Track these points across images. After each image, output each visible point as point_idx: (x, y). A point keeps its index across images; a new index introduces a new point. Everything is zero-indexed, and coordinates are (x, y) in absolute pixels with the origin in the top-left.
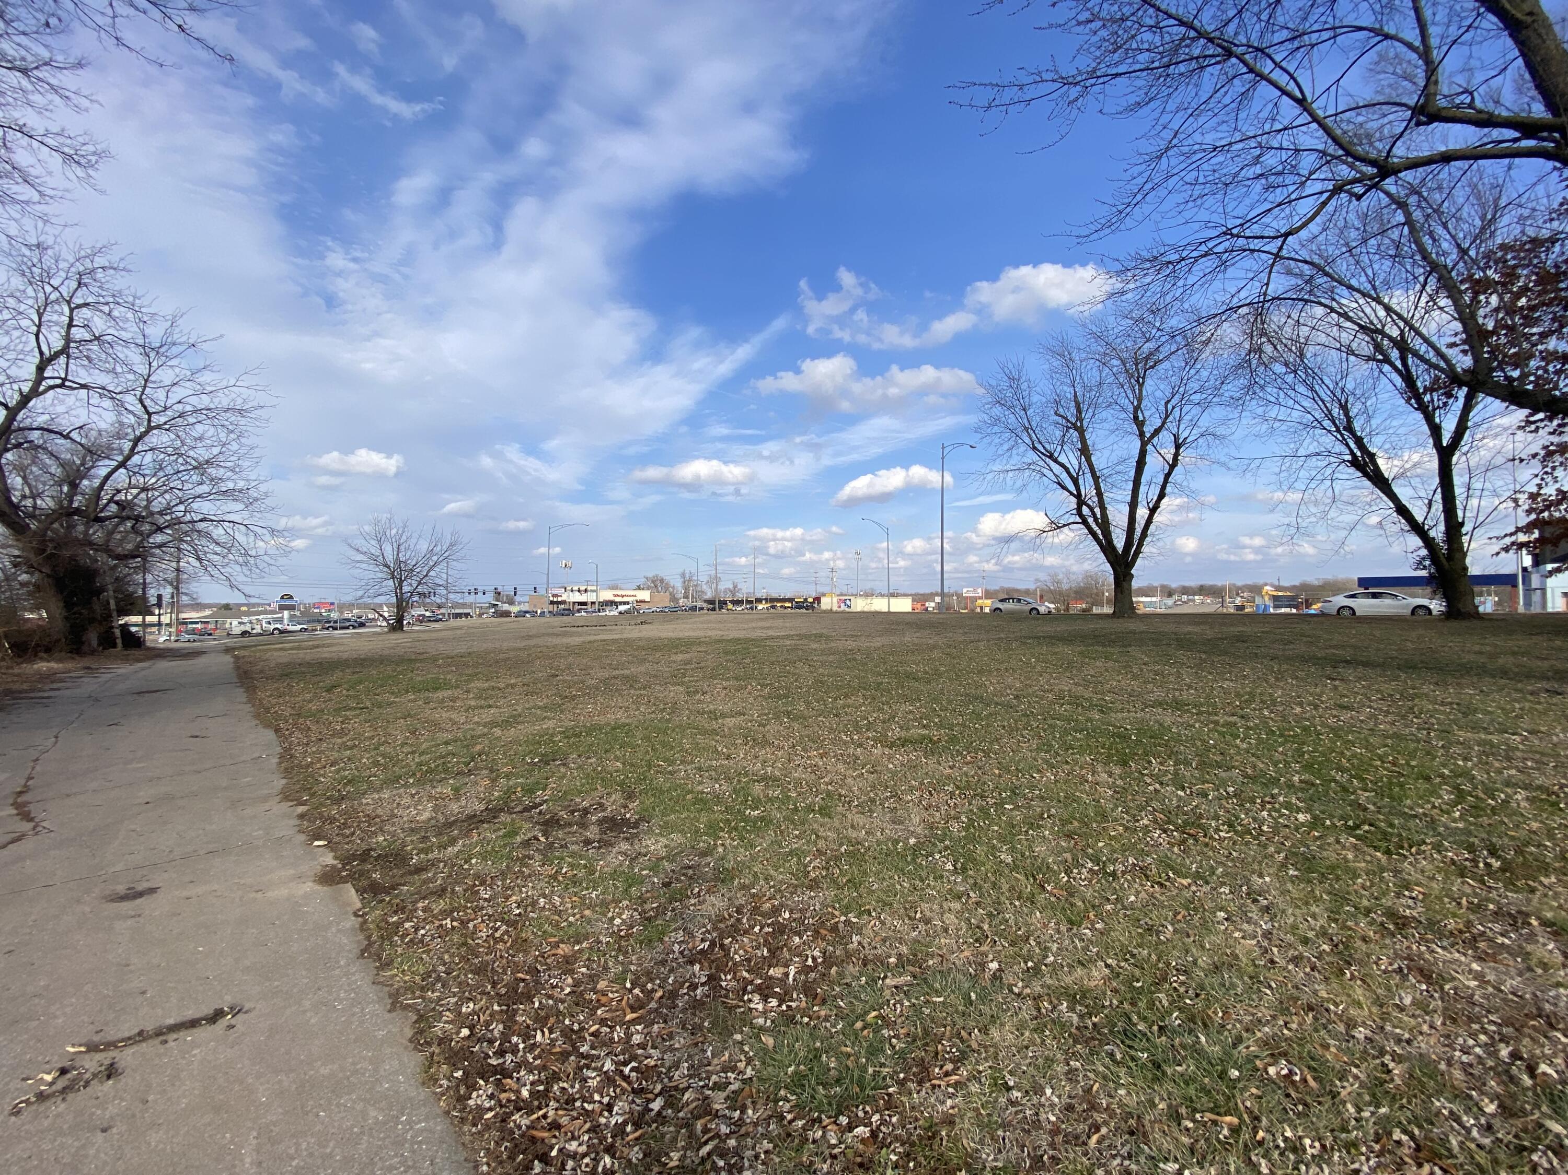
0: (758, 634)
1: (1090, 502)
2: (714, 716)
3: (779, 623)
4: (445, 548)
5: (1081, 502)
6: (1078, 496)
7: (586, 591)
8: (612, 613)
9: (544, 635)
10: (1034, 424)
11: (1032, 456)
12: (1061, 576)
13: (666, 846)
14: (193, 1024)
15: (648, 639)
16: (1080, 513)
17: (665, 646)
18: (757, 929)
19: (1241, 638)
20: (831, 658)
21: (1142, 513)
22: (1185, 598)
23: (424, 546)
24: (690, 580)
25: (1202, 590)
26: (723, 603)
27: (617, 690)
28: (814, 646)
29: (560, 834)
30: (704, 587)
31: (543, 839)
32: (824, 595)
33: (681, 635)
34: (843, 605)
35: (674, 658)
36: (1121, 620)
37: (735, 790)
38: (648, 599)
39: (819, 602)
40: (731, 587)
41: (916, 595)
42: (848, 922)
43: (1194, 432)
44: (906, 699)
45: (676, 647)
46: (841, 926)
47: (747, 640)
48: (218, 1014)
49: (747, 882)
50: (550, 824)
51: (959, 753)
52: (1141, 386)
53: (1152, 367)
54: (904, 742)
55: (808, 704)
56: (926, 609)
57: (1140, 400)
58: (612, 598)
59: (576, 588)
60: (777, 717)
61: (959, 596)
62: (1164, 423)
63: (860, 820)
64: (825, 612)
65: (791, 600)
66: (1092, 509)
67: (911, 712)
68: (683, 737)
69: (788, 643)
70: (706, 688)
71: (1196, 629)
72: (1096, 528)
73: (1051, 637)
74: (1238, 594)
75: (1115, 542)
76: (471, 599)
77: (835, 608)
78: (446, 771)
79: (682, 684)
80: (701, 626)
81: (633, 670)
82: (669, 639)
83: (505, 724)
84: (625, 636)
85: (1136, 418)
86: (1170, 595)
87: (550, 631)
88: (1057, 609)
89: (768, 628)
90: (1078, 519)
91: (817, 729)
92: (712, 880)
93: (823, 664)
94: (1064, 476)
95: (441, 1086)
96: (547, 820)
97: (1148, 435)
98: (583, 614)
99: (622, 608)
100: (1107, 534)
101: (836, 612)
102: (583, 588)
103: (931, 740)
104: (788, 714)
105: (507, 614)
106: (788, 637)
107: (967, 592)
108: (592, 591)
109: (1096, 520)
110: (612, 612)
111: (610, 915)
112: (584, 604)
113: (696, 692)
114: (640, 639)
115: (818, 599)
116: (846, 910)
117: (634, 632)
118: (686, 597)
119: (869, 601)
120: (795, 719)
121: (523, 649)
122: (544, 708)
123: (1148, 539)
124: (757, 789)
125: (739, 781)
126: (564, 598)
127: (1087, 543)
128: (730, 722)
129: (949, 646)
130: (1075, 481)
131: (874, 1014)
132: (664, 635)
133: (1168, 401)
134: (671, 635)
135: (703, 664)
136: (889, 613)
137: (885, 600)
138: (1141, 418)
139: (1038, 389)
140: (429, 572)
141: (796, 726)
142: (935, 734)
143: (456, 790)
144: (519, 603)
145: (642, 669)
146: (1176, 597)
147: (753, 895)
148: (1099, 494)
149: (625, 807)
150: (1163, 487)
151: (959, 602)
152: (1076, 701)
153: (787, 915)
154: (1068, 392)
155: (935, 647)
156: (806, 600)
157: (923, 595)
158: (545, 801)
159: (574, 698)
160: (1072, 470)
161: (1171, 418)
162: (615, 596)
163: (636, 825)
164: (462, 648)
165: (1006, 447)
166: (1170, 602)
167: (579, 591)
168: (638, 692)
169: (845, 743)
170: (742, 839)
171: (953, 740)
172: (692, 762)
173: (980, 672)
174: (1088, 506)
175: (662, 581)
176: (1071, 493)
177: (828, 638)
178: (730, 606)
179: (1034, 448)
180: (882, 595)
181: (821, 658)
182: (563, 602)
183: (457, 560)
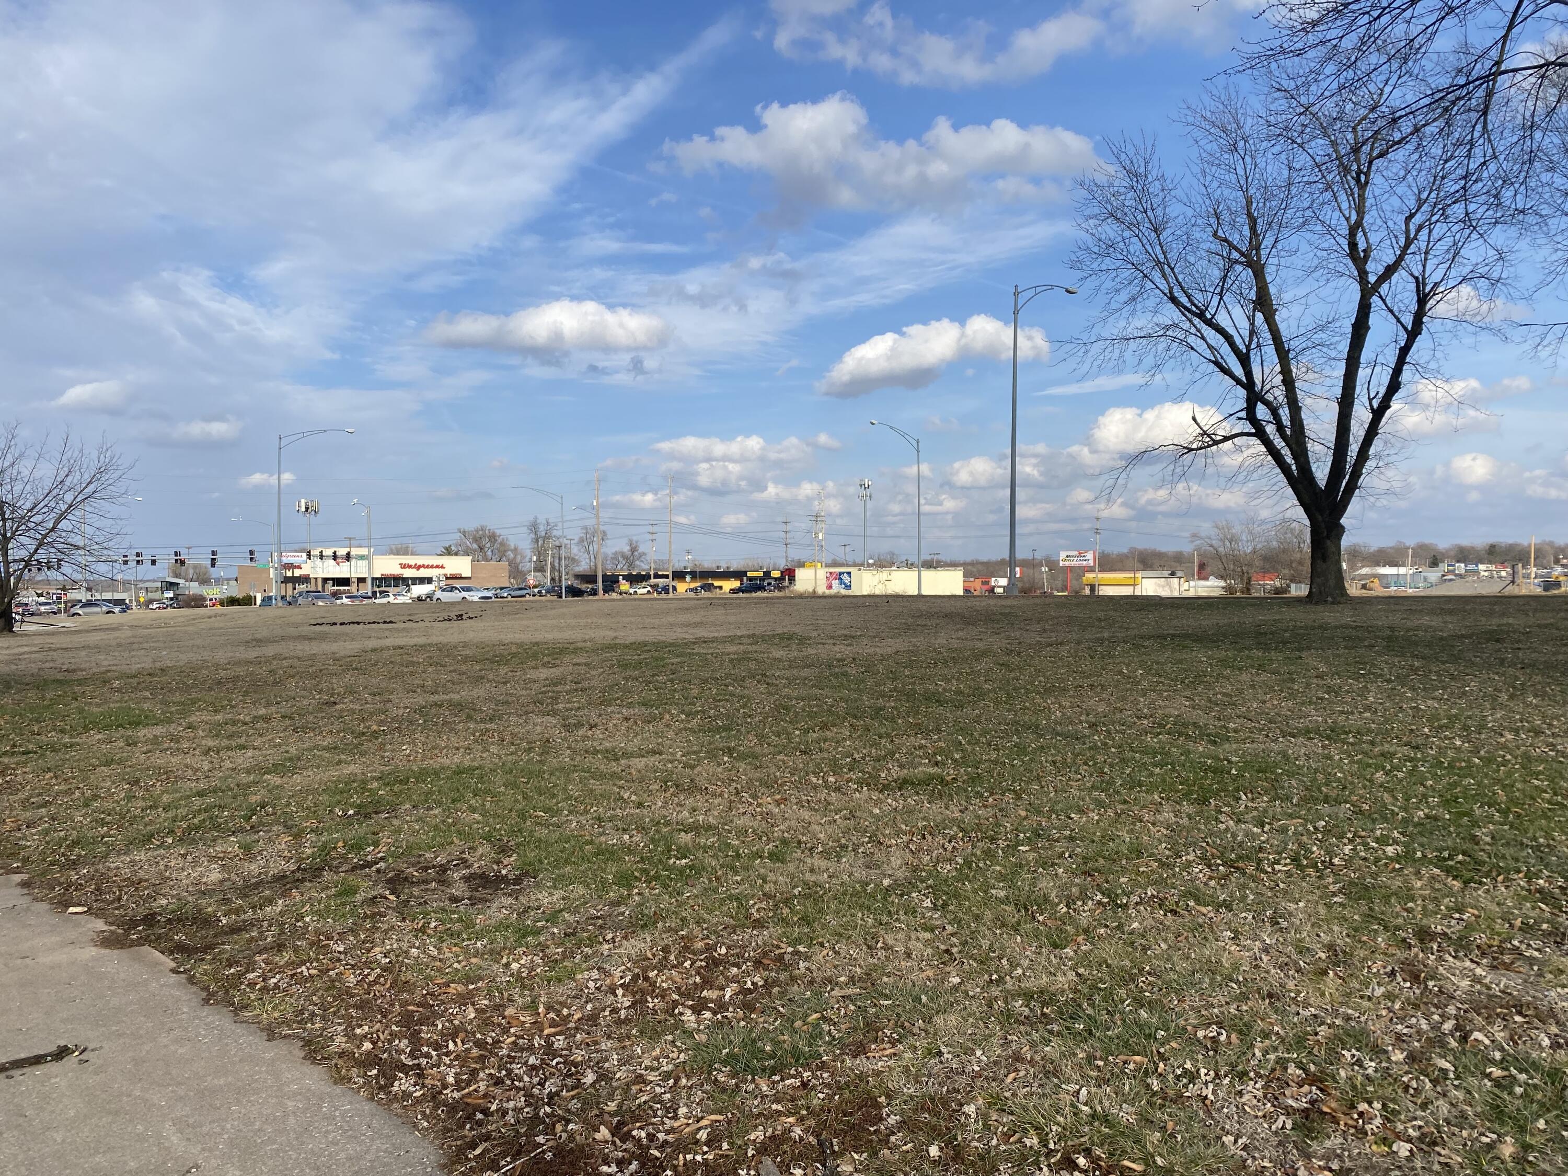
0: (677, 635)
1: (1269, 397)
2: (612, 755)
3: (718, 614)
4: (87, 477)
5: (1254, 397)
6: (1249, 385)
7: (348, 557)
8: (401, 600)
9: (283, 638)
10: (1172, 256)
11: (1171, 314)
12: (1237, 529)
13: (563, 899)
14: (37, 1060)
15: (480, 645)
16: (1251, 417)
17: (514, 655)
18: (687, 964)
19: (1496, 637)
20: (806, 672)
21: (1361, 416)
22: (1461, 567)
23: (46, 473)
24: (547, 537)
25: (1493, 554)
26: (611, 583)
27: (445, 723)
28: (778, 653)
29: (416, 891)
30: (575, 550)
31: (392, 897)
32: (802, 565)
33: (539, 637)
34: (835, 583)
35: (532, 674)
36: (1320, 608)
37: (652, 840)
38: (467, 573)
39: (792, 579)
40: (626, 549)
41: (972, 564)
42: (796, 953)
43: (1453, 273)
44: (919, 729)
45: (535, 656)
46: (787, 957)
47: (659, 646)
48: (61, 1053)
49: (673, 925)
50: (397, 882)
51: (979, 795)
52: (1363, 187)
53: (1381, 155)
54: (903, 784)
55: (761, 738)
56: (992, 590)
57: (1361, 213)
58: (396, 571)
59: (328, 552)
60: (712, 755)
61: (1052, 565)
62: (1400, 259)
63: (823, 864)
64: (801, 596)
65: (738, 575)
66: (1274, 412)
67: (921, 747)
68: (568, 781)
69: (733, 649)
70: (594, 719)
71: (1436, 622)
72: (1279, 443)
73: (1187, 636)
74: (1557, 561)
75: (1314, 468)
76: (130, 573)
77: (822, 589)
78: (217, 827)
79: (554, 713)
80: (573, 622)
81: (464, 694)
82: (520, 645)
83: (283, 768)
84: (434, 639)
85: (1353, 245)
86: (1434, 563)
87: (292, 631)
88: (1229, 589)
89: (697, 625)
90: (1249, 428)
91: (773, 769)
92: (629, 927)
93: (791, 681)
94: (1225, 349)
95: (355, 1083)
96: (391, 879)
97: (1372, 279)
98: (345, 600)
99: (419, 590)
100: (1301, 453)
101: (824, 597)
102: (342, 552)
103: (942, 780)
104: (730, 751)
105: (197, 602)
106: (732, 639)
107: (1065, 558)
108: (362, 557)
109: (1280, 428)
110: (399, 598)
111: (504, 961)
112: (345, 582)
113: (579, 725)
114: (465, 645)
115: (789, 574)
116: (794, 942)
117: (452, 634)
118: (540, 569)
119: (884, 574)
120: (742, 757)
121: (257, 662)
122: (333, 748)
123: (1370, 464)
124: (685, 838)
125: (657, 831)
126: (306, 570)
127: (1265, 470)
128: (639, 763)
129: (1009, 653)
130: (1244, 360)
131: (815, 1016)
132: (508, 637)
133: (1412, 216)
134: (519, 637)
135: (585, 684)
136: (920, 596)
137: (913, 574)
138: (1362, 245)
139: (1178, 193)
140: (57, 522)
141: (742, 766)
142: (950, 773)
143: (247, 849)
144: (219, 581)
145: (480, 691)
146: (1444, 567)
147: (682, 938)
148: (1289, 382)
149: (498, 862)
150: (1397, 371)
151: (1052, 578)
152: (1181, 729)
153: (724, 951)
154: (1236, 200)
155: (984, 654)
156: (767, 574)
157: (986, 564)
158: (382, 859)
159: (375, 735)
160: (1238, 341)
161: (1412, 248)
162: (404, 566)
163: (518, 881)
164: (142, 661)
165: (1124, 296)
166: (1433, 575)
167: (335, 557)
168: (482, 726)
169: (815, 788)
170: (666, 886)
171: (975, 779)
172: (586, 812)
173: (1048, 691)
174: (1267, 404)
175: (493, 538)
176: (1238, 382)
177: (803, 641)
178: (624, 586)
179: (1173, 299)
180: (909, 565)
181: (787, 673)
182: (305, 579)
183: (111, 499)
